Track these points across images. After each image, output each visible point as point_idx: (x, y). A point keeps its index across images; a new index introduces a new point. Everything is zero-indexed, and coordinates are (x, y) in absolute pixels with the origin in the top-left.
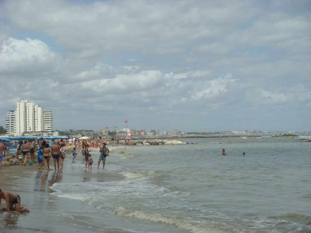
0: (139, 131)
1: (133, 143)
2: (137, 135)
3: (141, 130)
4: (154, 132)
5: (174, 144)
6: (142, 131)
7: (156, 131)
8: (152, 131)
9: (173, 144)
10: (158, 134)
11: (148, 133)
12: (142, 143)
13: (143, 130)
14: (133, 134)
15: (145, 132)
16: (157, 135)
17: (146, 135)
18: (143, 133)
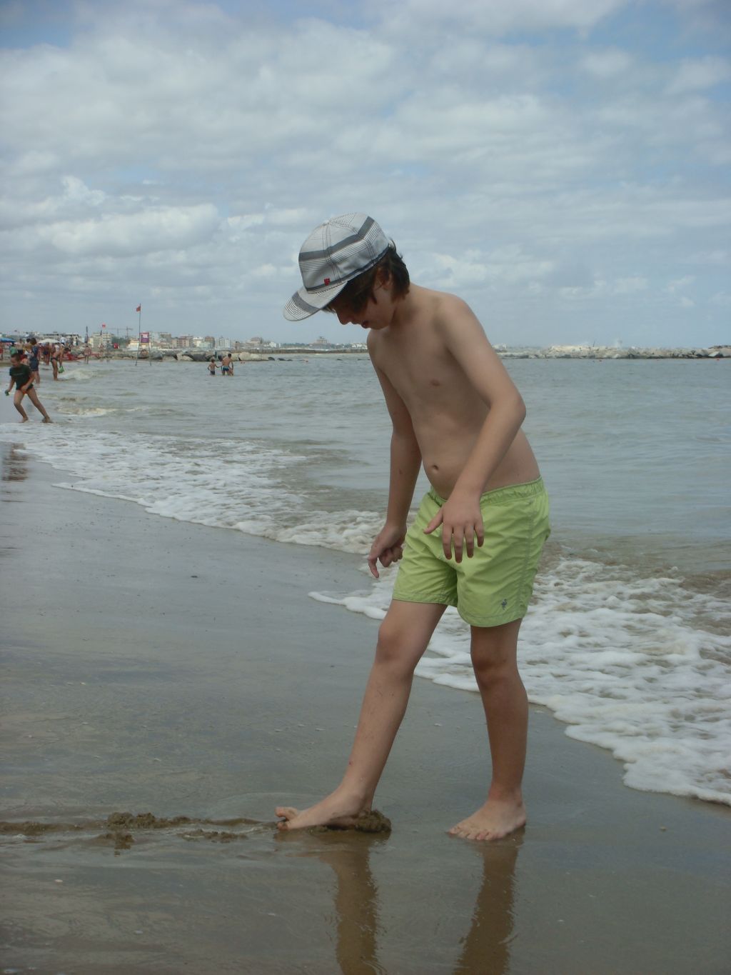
0: (180, 339)
1: (157, 356)
2: (176, 346)
3: (184, 335)
4: (211, 340)
5: (244, 360)
6: (185, 338)
7: (216, 340)
8: (207, 339)
9: (240, 360)
10: (220, 345)
11: (198, 344)
12: (176, 357)
13: (187, 335)
14: (165, 344)
15: (191, 340)
16: (219, 347)
17: (195, 346)
18: (187, 342)
